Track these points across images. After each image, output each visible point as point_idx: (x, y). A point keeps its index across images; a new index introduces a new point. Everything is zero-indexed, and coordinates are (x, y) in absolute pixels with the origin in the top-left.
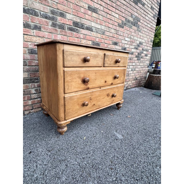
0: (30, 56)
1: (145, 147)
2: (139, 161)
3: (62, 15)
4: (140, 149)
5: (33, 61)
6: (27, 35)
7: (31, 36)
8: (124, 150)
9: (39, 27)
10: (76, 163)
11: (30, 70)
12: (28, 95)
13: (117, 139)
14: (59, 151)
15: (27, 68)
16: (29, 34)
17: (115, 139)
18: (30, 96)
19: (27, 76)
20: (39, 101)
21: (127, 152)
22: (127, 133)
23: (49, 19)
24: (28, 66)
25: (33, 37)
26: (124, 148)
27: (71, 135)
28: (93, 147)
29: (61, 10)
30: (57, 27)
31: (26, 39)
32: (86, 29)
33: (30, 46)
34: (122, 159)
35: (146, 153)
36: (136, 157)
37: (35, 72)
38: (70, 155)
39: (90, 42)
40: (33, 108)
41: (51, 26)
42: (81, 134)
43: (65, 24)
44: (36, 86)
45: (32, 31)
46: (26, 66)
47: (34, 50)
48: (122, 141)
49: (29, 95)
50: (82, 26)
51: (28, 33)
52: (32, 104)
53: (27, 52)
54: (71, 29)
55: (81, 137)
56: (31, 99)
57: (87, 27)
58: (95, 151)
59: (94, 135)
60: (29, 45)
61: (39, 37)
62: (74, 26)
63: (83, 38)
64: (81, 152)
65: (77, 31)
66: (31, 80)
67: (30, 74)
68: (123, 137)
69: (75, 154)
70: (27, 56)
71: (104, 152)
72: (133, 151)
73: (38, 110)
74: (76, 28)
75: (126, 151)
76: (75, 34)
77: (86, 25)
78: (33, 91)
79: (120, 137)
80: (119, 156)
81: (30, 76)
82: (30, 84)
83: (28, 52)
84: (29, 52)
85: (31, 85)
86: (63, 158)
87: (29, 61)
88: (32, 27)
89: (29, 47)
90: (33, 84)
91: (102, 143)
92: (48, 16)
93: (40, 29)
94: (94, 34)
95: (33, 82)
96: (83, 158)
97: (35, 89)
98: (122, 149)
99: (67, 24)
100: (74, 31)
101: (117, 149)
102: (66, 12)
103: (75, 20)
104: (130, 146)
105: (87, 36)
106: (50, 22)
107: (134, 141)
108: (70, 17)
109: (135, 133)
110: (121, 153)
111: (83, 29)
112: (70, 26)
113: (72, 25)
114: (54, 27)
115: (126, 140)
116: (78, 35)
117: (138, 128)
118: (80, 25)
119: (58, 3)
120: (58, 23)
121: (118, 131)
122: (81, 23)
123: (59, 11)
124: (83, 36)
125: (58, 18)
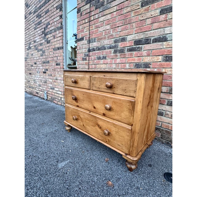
2: (26, 175)
3: (123, 40)
4: (38, 180)
6: (98, 64)
16: (100, 63)
17: (58, 160)
22: (67, 173)
23: (112, 48)
26: (44, 166)
29: (122, 36)
32: (153, 42)
36: (31, 174)
39: (160, 57)
41: (113, 53)
43: (125, 47)
45: (101, 61)
48: (54, 166)
54: (131, 50)
59: (67, 146)
61: (105, 64)
62: (135, 45)
63: (146, 55)
65: (138, 50)
68: (59, 167)
72: (39, 173)
74: (138, 46)
75: (41, 167)
76: (135, 53)
79: (61, 165)
80: (38, 161)
88: (101, 58)
92: (111, 46)
93: (106, 58)
94: (168, 45)
98: (44, 165)
99: (127, 46)
100: (135, 51)
102: (127, 35)
103: (137, 38)
104: (46, 172)
105: (154, 51)
106: (113, 50)
107: (51, 178)
108: (131, 38)
109: (65, 183)
110: (41, 163)
111: (148, 43)
112: (130, 47)
113: (133, 44)
114: (115, 53)
115: (54, 169)
116: (139, 54)
117: (76, 190)
118: (144, 41)
119: (120, 31)
120: (118, 49)
121: (70, 164)
122: (145, 38)
123: (121, 38)
124: (146, 52)
125: (120, 44)
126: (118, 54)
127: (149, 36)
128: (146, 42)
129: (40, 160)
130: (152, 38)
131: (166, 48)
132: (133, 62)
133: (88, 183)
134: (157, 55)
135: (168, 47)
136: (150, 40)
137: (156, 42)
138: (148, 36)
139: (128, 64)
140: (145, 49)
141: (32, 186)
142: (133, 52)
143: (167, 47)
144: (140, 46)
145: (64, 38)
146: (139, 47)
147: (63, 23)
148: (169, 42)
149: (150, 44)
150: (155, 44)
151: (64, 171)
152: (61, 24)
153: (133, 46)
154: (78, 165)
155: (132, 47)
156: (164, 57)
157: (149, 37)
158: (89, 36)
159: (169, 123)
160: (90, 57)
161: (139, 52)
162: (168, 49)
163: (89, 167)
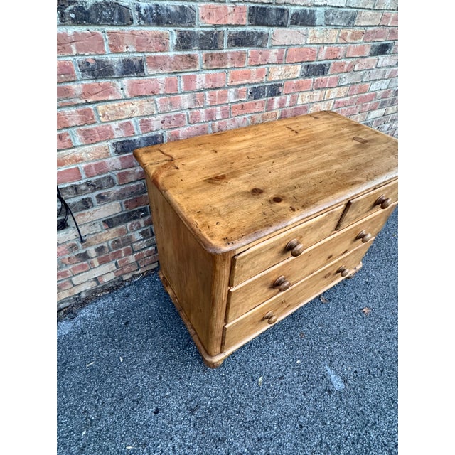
0: (120, 159)
1: (390, 422)
4: (377, 428)
5: (131, 169)
6: (105, 101)
7: (116, 104)
8: (343, 426)
9: (138, 64)
10: (246, 450)
11: (124, 195)
12: (125, 247)
13: (329, 392)
14: (210, 411)
15: (117, 193)
16: (110, 97)
17: (325, 391)
18: (132, 246)
19: (118, 209)
20: (151, 251)
21: (349, 434)
22: (356, 372)
23: (168, 24)
24: (120, 185)
25: (122, 102)
26: (343, 421)
27: (231, 368)
28: (279, 409)
30: (196, 48)
31: (103, 117)
32: (292, 23)
33: (117, 132)
34: (336, 451)
35: (388, 441)
37: (138, 196)
38: (232, 428)
39: (299, 67)
40: (139, 266)
41: (177, 47)
42: (253, 365)
43: (221, 26)
44: (143, 225)
45: (119, 84)
46: (114, 188)
47: (129, 141)
48: (341, 399)
49: (129, 246)
50: (279, 14)
51: (107, 95)
52: (137, 262)
53: (112, 150)
54: (240, 40)
55: (252, 377)
56: (134, 252)
57: (296, 14)
58: (281, 423)
59: (279, 370)
60: (115, 131)
61: (141, 97)
62: (252, 25)
63: (275, 60)
64: (253, 421)
65: (259, 42)
66: (129, 214)
67: (126, 202)
68: (343, 387)
69: (242, 427)
70: (112, 163)
71: (301, 426)
72: (361, 431)
73: (150, 269)
74: (259, 29)
75: (348, 430)
76: (252, 53)
77: (295, 5)
78: (137, 236)
79: (338, 384)
80: (330, 443)
81: (127, 207)
82: (129, 224)
83: (114, 150)
84: (116, 151)
85: (131, 225)
86: (221, 434)
87: (119, 174)
88: (116, 71)
89: (116, 136)
90: (136, 221)
91: (297, 399)
92: (164, 14)
93: (142, 70)
94: (314, 37)
95: (135, 218)
96: (259, 440)
97: (140, 231)
98: (339, 423)
99: (229, 23)
100: (251, 44)
101: (328, 423)
104: (358, 415)
106: (171, 34)
107: (368, 402)
109: (374, 375)
110: (336, 434)
111: (282, 25)
113: (246, 22)
114: (185, 48)
115: (349, 397)
116: (260, 56)
117: (382, 357)
118: (274, 12)
120: (197, 29)
121: (335, 364)
124: (276, 53)
125: (199, 8)
126: (199, 54)
128: (279, 19)
129: (326, 439)
130: (292, 10)
132: (245, 82)
133: (368, 339)
134: (295, 60)
136: (286, 15)
137: (296, 24)
139: (233, 90)
140: (274, 43)
141: (389, 439)
142: (246, 49)
143: (312, 42)
146: (262, 33)
149: (286, 26)
150: (295, 28)
151: (352, 377)
153: (245, 26)
154: (337, 351)
155: (244, 32)
157: (285, 3)
163: (340, 332)
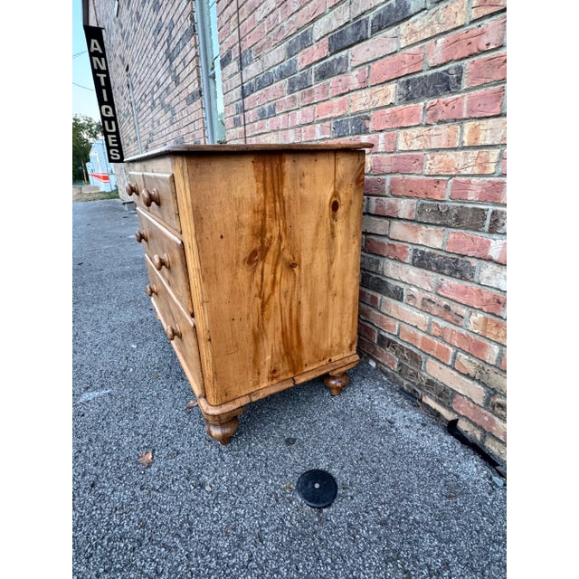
3: (305, 40)
23: (285, 76)
29: (303, 28)
32: (373, 32)
39: (392, 87)
41: (288, 92)
43: (310, 65)
54: (323, 73)
57: (379, 17)
62: (332, 53)
63: (357, 86)
65: (339, 69)
68: (81, 400)
74: (337, 56)
76: (333, 82)
92: (283, 70)
93: (275, 111)
94: (413, 32)
99: (314, 60)
100: (333, 74)
102: (313, 21)
103: (335, 25)
105: (375, 66)
106: (286, 83)
108: (322, 26)
111: (362, 40)
112: (322, 63)
113: (327, 52)
114: (291, 92)
116: (340, 84)
119: (298, 10)
120: (297, 74)
122: (354, 19)
123: (299, 34)
124: (357, 75)
125: (299, 57)
126: (298, 95)
127: (363, 10)
128: (356, 34)
130: (371, 16)
131: (408, 46)
132: (329, 116)
133: (105, 444)
135: (413, 40)
136: (364, 26)
137: (380, 29)
138: (359, 12)
139: (319, 125)
142: (328, 80)
143: (409, 42)
144: (344, 53)
145: (202, 63)
146: (340, 58)
147: (197, 16)
148: (413, 19)
149: (367, 39)
150: (379, 36)
152: (192, 19)
153: (326, 58)
154: (118, 404)
155: (326, 63)
156: (401, 84)
157: (363, 14)
158: (238, 45)
159: (416, 327)
160: (246, 113)
161: (340, 77)
162: (411, 50)
